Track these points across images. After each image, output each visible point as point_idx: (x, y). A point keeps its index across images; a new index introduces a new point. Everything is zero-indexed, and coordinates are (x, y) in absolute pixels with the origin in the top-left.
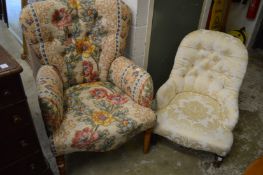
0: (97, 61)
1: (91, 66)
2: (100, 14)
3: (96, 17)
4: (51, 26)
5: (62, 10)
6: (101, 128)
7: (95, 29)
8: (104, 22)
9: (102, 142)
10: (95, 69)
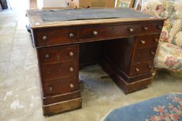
0: (169, 32)
1: (166, 34)
2: (176, 9)
3: (174, 10)
4: (155, 11)
5: (160, 5)
6: (178, 58)
7: (172, 16)
8: (177, 13)
9: (177, 65)
10: (167, 36)
